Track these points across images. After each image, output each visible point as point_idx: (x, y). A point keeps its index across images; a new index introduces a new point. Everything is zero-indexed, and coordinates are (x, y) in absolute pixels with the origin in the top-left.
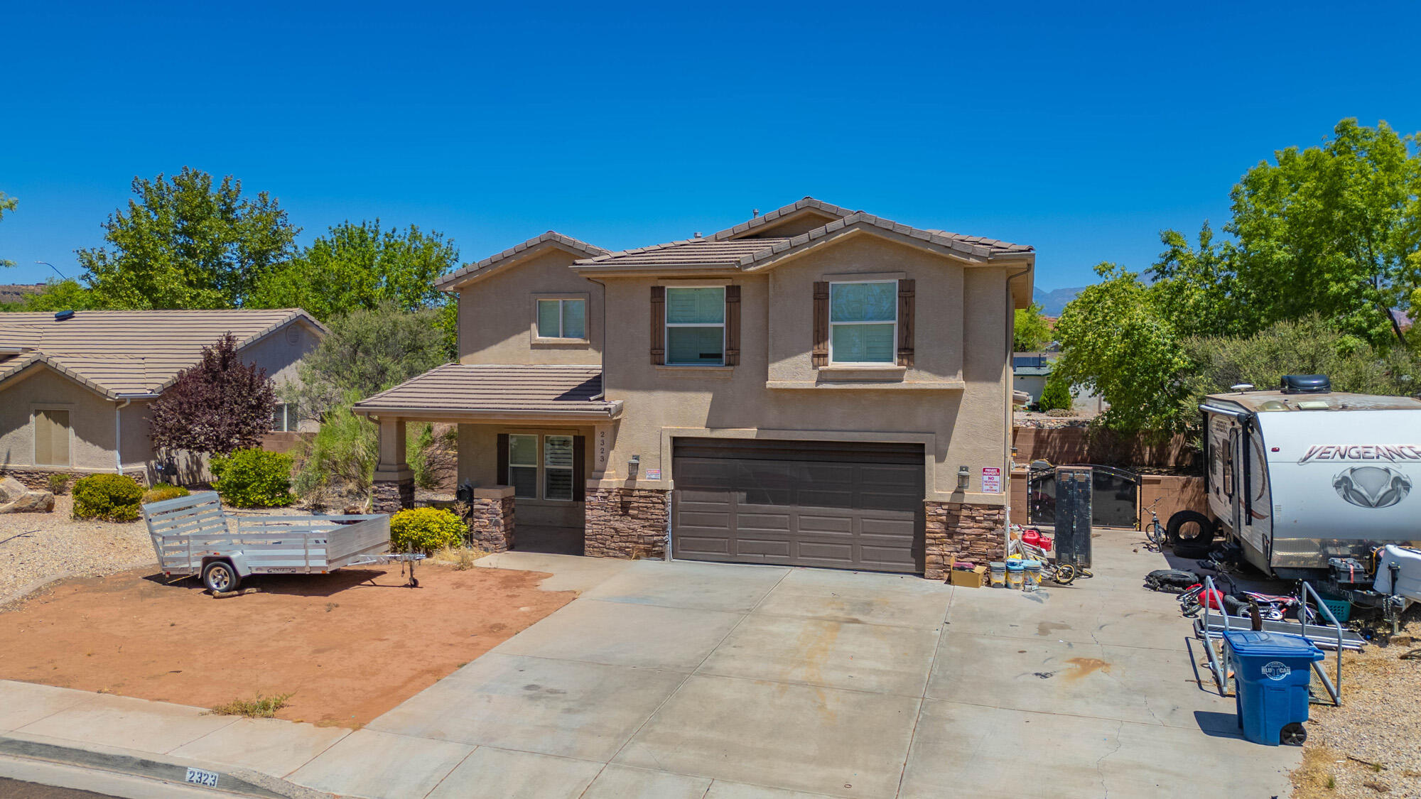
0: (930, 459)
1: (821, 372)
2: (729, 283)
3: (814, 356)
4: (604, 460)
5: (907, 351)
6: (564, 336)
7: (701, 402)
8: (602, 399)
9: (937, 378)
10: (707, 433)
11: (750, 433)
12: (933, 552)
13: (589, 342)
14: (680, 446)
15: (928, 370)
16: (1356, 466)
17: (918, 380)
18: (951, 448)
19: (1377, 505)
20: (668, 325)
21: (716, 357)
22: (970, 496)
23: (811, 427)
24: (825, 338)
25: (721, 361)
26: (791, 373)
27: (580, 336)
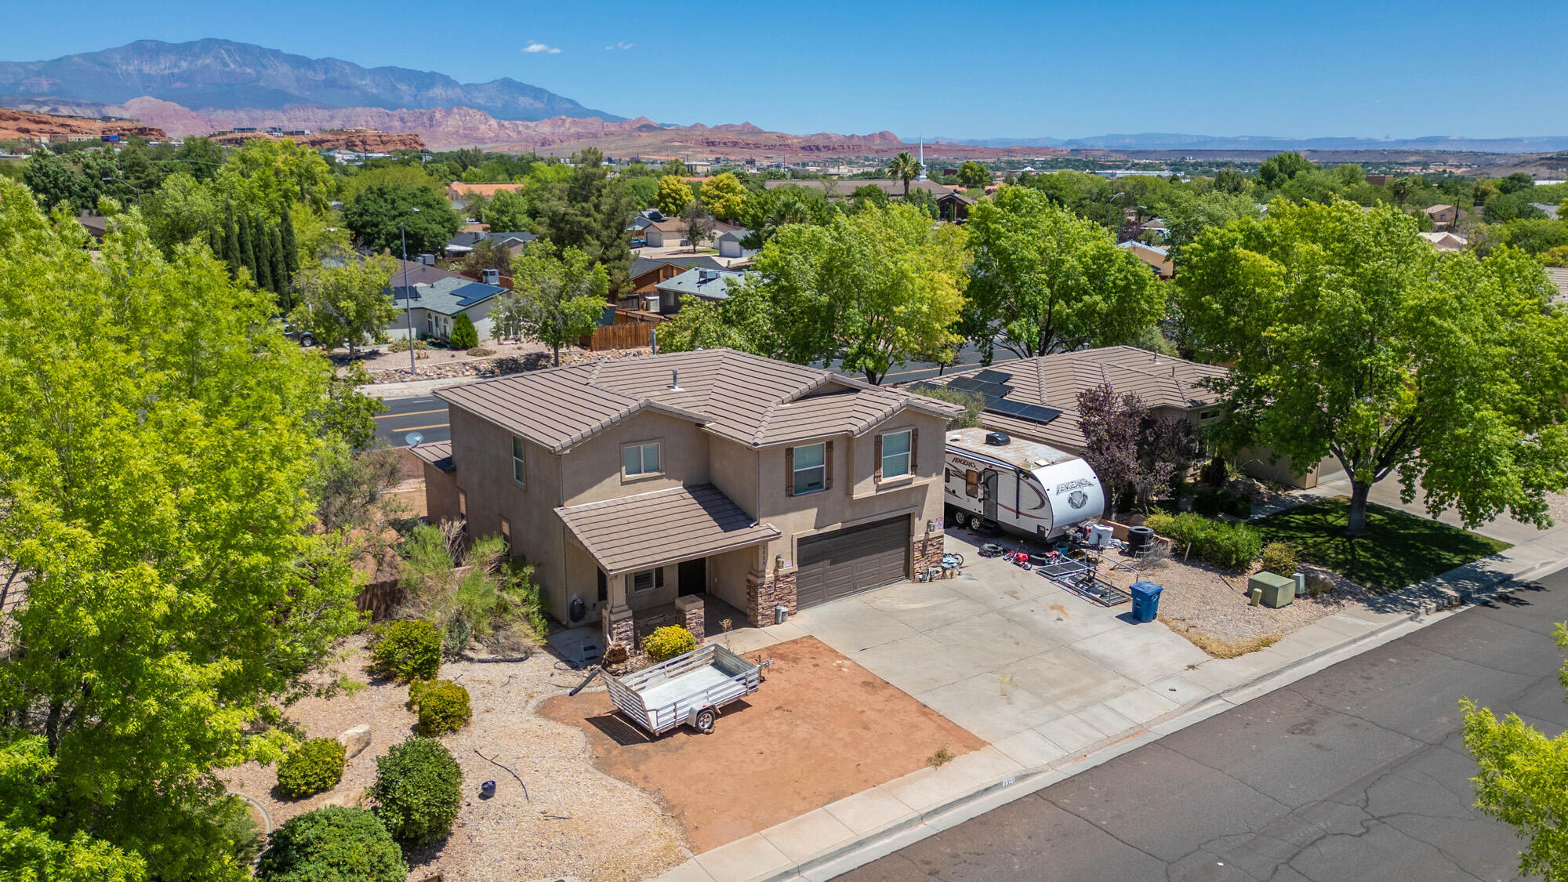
0: (917, 519)
1: (878, 486)
2: (828, 440)
3: (875, 477)
4: (764, 564)
5: (914, 467)
6: (645, 472)
7: (811, 515)
8: (757, 526)
9: (922, 479)
10: (815, 532)
11: (838, 526)
12: (918, 567)
13: (663, 474)
14: (802, 543)
15: (919, 476)
16: (1073, 491)
17: (919, 481)
18: (924, 512)
19: (1080, 507)
20: (795, 471)
21: (815, 485)
22: (930, 534)
24: (880, 467)
25: (822, 487)
26: (864, 489)
27: (657, 470)
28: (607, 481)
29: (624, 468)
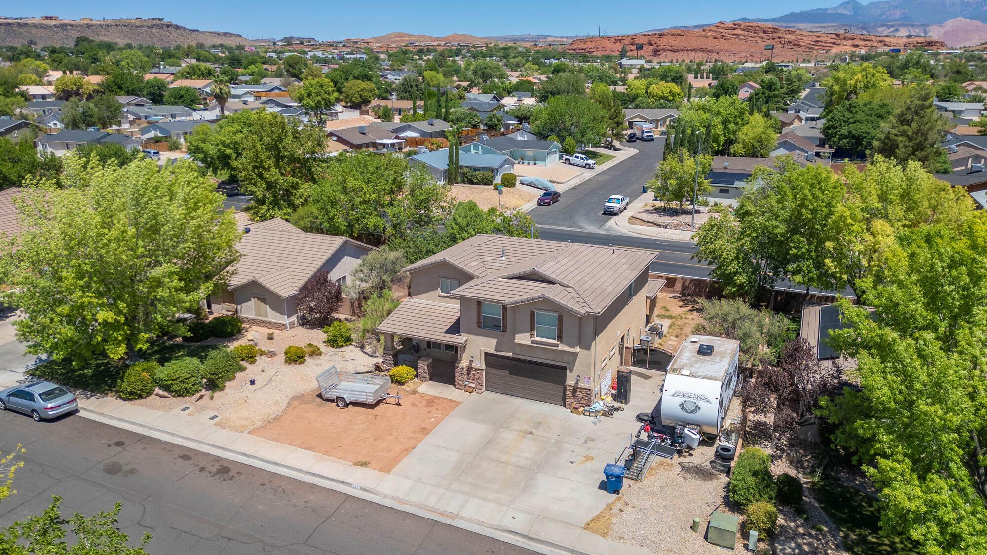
0: (568, 372)
1: (532, 340)
3: (530, 334)
4: (461, 357)
5: (560, 338)
7: (493, 342)
8: (460, 335)
9: (570, 348)
10: (495, 352)
11: (510, 354)
12: (568, 401)
14: (487, 354)
15: (567, 345)
17: (563, 347)
18: (575, 368)
19: (690, 413)
20: (482, 315)
21: (497, 327)
22: (580, 385)
24: (534, 330)
25: (500, 329)
26: (523, 339)
28: (432, 293)
29: (439, 289)
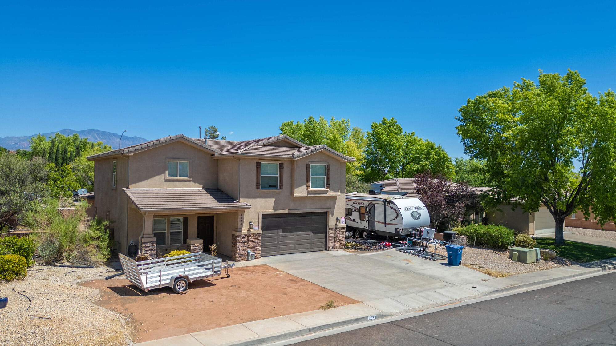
0: (330, 216)
1: (308, 191)
2: (280, 162)
3: (306, 186)
4: (241, 224)
5: (328, 185)
6: (180, 176)
7: (271, 202)
8: (238, 202)
9: (335, 193)
10: (273, 212)
11: (286, 211)
13: (191, 179)
14: (265, 217)
15: (333, 190)
16: (413, 211)
17: (331, 193)
18: (335, 212)
19: (417, 219)
20: (261, 175)
21: (275, 186)
22: (339, 225)
23: (302, 208)
24: (309, 181)
25: (277, 188)
26: (300, 192)
27: (187, 176)
28: (157, 178)
29: (167, 172)
